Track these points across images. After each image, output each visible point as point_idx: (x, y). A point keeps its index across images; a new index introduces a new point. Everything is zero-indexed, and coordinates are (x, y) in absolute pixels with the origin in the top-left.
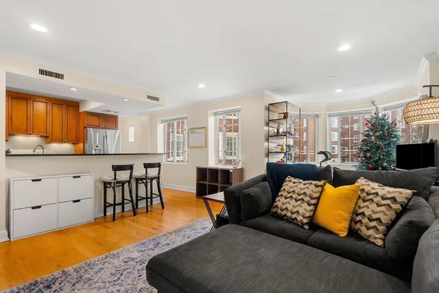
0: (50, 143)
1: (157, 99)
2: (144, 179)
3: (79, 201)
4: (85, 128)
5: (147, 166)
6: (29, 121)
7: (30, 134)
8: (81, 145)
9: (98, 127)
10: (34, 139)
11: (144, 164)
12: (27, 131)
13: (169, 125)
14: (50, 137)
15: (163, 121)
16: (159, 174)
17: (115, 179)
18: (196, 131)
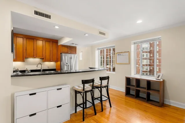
0: (44, 62)
1: (104, 34)
2: (99, 87)
3: (61, 106)
4: (61, 53)
5: (102, 79)
6: (34, 51)
7: (35, 57)
8: (59, 63)
9: (67, 53)
10: (37, 60)
11: (100, 78)
12: (33, 56)
13: (101, 51)
14: (45, 58)
15: (98, 49)
16: (108, 84)
17: (84, 90)
18: (121, 54)
